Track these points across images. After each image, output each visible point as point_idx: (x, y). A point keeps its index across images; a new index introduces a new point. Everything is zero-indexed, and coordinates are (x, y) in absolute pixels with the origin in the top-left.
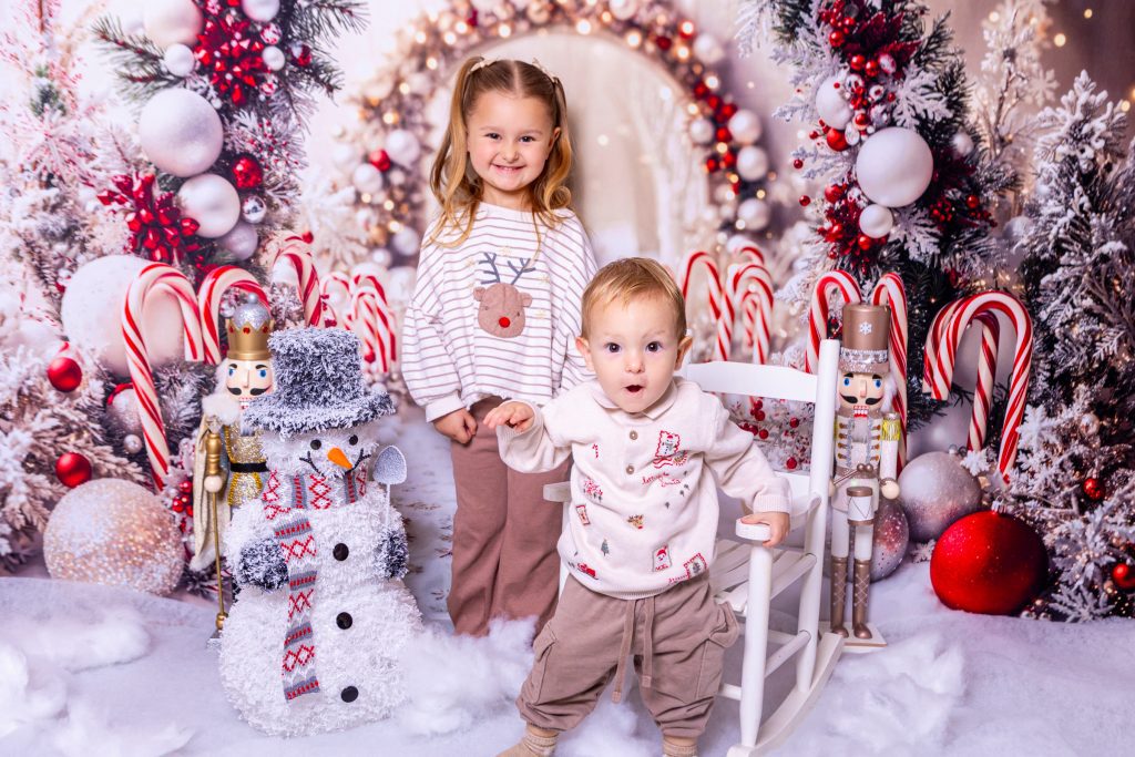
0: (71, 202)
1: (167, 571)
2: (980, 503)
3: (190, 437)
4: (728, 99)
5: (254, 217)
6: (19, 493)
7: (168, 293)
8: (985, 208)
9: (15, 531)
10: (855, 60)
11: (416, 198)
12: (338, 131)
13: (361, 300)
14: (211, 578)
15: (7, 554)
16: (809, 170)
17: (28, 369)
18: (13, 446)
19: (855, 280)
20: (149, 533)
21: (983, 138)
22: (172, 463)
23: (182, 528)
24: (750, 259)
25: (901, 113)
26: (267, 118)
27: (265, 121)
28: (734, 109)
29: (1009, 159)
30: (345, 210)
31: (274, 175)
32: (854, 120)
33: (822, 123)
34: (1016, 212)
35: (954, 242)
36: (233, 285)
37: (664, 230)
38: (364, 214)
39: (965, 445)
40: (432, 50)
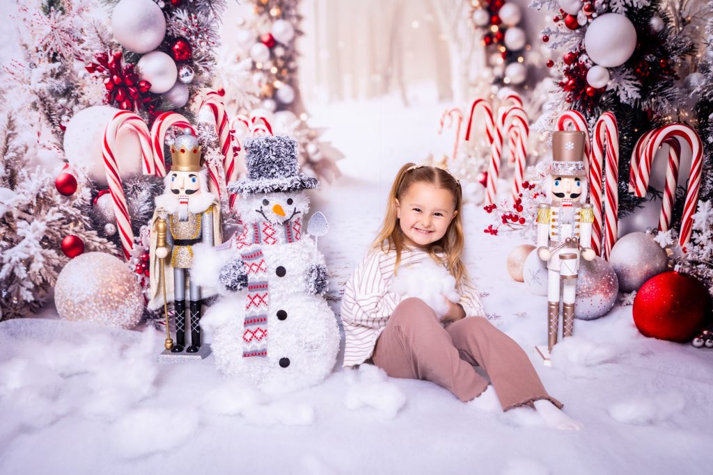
0: (69, 71)
1: (133, 312)
2: (667, 266)
3: (147, 225)
5: (186, 80)
6: (38, 262)
7: (132, 130)
8: (672, 67)
9: (36, 286)
11: (292, 65)
12: (241, 22)
13: (256, 133)
14: (161, 317)
15: (31, 301)
16: (553, 43)
17: (43, 181)
18: (34, 231)
19: (584, 117)
20: (121, 287)
21: (670, 19)
22: (135, 242)
23: (142, 284)
24: (513, 103)
25: (615, 4)
26: (194, 13)
27: (193, 15)
28: (502, 2)
29: (688, 34)
30: (246, 74)
31: (199, 51)
32: (583, 9)
33: (562, 11)
34: (693, 70)
35: (651, 90)
36: (173, 125)
37: (457, 85)
38: (258, 76)
39: (657, 227)
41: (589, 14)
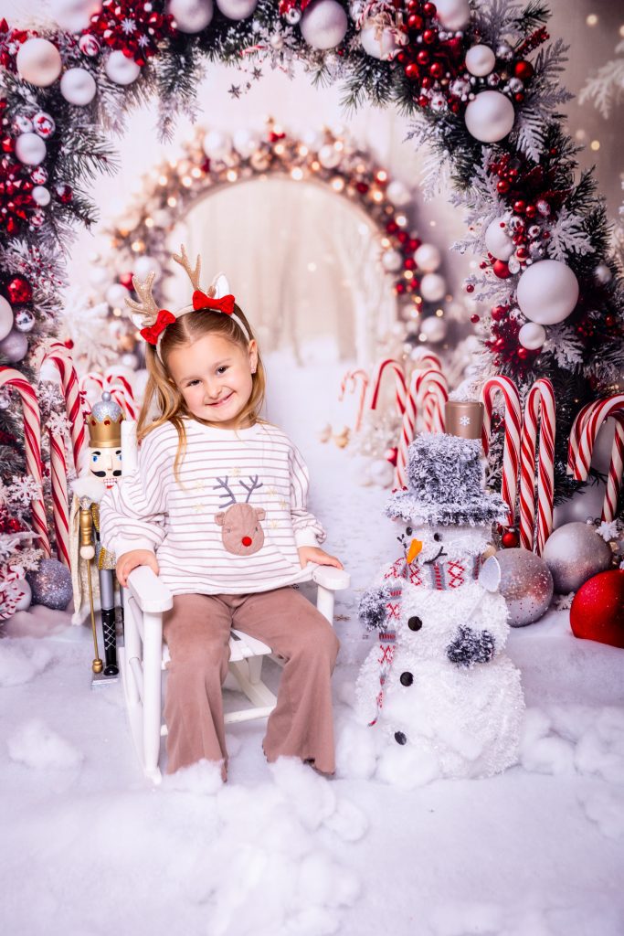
2: (611, 563)
4: (414, 235)
5: (25, 327)
8: (620, 326)
10: (517, 204)
12: (94, 257)
16: (479, 293)
19: (514, 383)
21: (619, 269)
24: (430, 366)
25: (554, 249)
26: (35, 245)
27: (34, 247)
28: (418, 243)
30: (100, 322)
31: (41, 292)
32: (515, 253)
33: (490, 256)
35: (595, 353)
36: (7, 383)
37: (361, 341)
38: (115, 325)
39: (600, 517)
40: (172, 191)
41: (523, 260)
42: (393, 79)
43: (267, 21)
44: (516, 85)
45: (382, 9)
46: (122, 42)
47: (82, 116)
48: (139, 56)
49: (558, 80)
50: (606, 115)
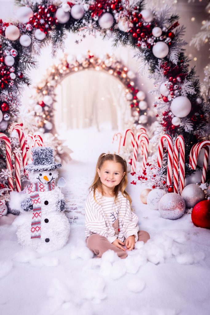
2: (205, 198)
4: (136, 88)
5: (7, 119)
8: (205, 118)
10: (170, 78)
11: (51, 114)
12: (30, 96)
13: (36, 142)
16: (158, 107)
19: (171, 137)
21: (204, 99)
24: (142, 131)
25: (183, 92)
27: (10, 93)
28: (138, 91)
30: (32, 117)
31: (13, 107)
32: (170, 94)
33: (162, 95)
35: (197, 127)
36: (1, 138)
37: (119, 123)
38: (37, 118)
39: (200, 182)
40: (56, 74)
42: (129, 38)
43: (87, 20)
44: (169, 40)
45: (125, 16)
46: (40, 26)
47: (26, 50)
48: (46, 31)
49: (182, 38)
50: (198, 49)
